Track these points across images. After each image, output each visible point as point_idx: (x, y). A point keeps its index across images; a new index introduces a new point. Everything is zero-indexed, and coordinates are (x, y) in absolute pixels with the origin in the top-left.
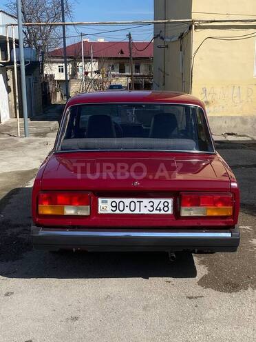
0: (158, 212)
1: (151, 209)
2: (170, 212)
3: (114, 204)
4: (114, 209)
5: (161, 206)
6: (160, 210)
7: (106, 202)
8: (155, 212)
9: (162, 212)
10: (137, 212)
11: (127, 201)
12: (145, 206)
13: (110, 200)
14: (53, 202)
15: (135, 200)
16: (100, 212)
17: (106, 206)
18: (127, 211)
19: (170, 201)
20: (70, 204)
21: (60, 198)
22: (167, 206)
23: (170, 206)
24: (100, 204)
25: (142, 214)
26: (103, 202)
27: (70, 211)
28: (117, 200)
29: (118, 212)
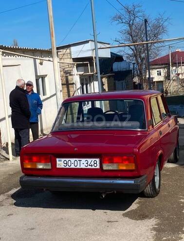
0: (90, 167)
1: (87, 165)
2: (98, 167)
3: (65, 162)
4: (65, 165)
5: (93, 163)
6: (92, 166)
7: (61, 161)
8: (89, 167)
9: (93, 167)
10: (78, 167)
11: (73, 160)
12: (83, 163)
13: (63, 160)
14: (31, 161)
15: (77, 159)
16: (58, 167)
17: (61, 163)
18: (73, 166)
19: (98, 160)
20: (40, 162)
21: (34, 158)
22: (96, 163)
23: (98, 163)
24: (58, 162)
25: (81, 168)
26: (59, 161)
27: (40, 166)
28: (67, 160)
29: (67, 167)
